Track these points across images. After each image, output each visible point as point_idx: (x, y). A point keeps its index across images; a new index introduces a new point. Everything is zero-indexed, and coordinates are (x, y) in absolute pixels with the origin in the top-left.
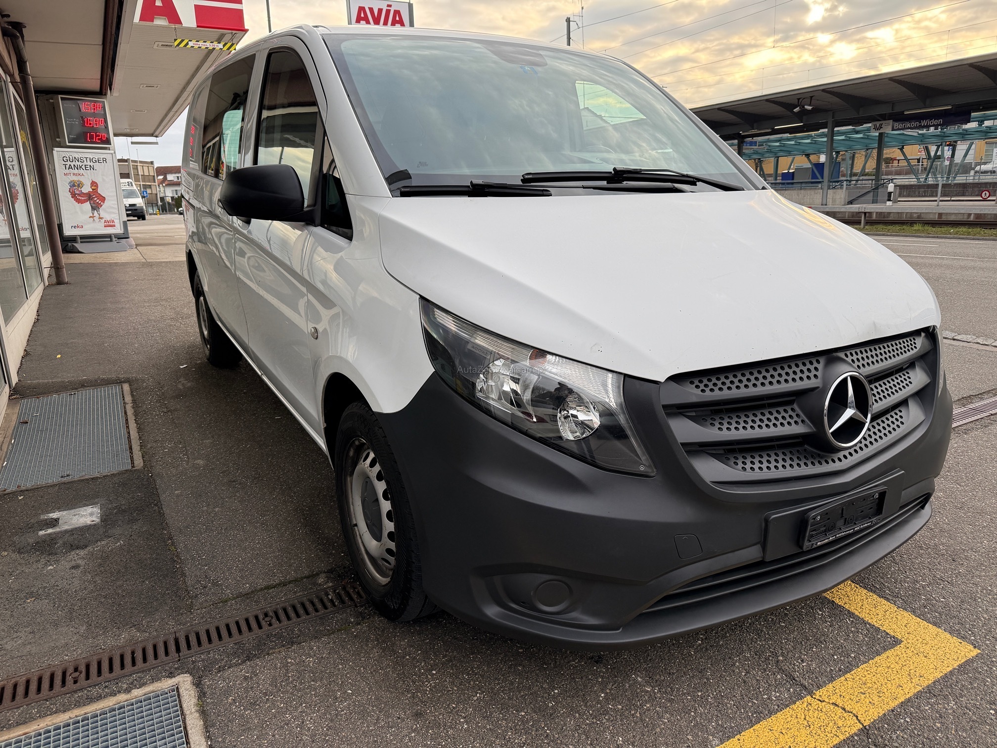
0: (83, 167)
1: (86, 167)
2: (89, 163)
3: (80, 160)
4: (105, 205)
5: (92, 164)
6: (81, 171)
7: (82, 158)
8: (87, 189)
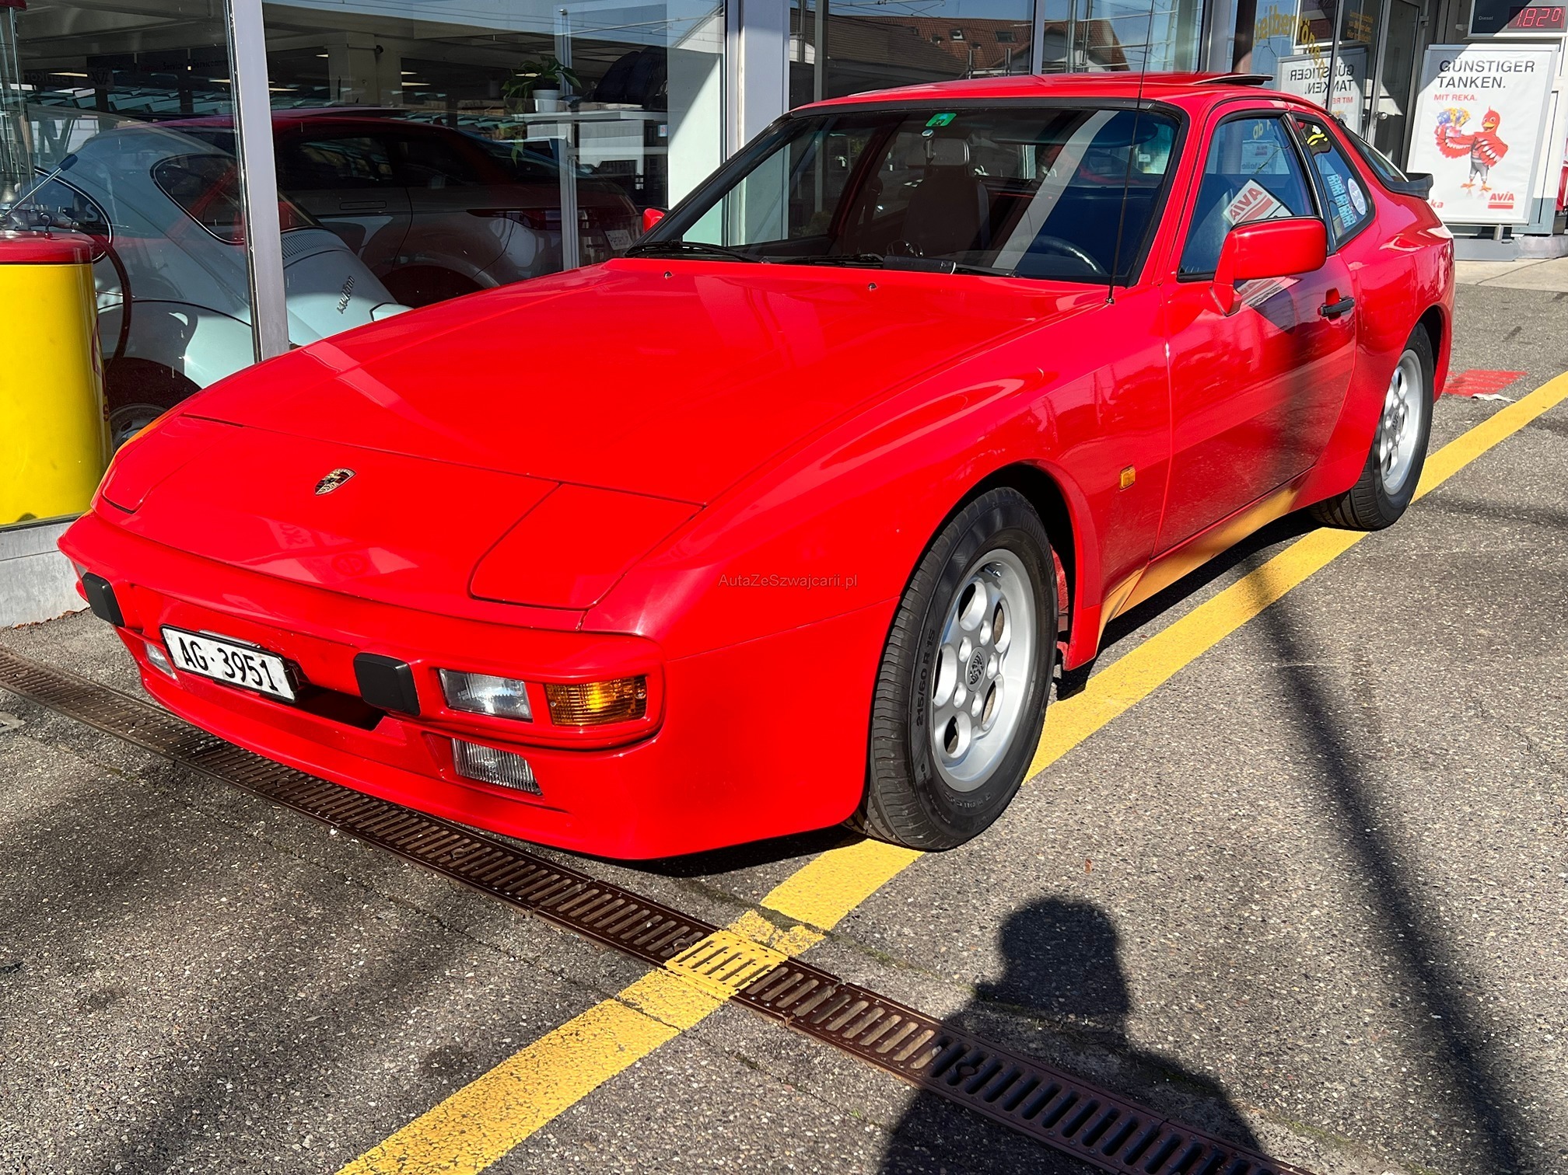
0: (1479, 82)
1: (1483, 82)
2: (1493, 74)
3: (1475, 67)
4: (1502, 163)
5: (1500, 74)
6: (1471, 90)
7: (1480, 64)
8: (1472, 127)
